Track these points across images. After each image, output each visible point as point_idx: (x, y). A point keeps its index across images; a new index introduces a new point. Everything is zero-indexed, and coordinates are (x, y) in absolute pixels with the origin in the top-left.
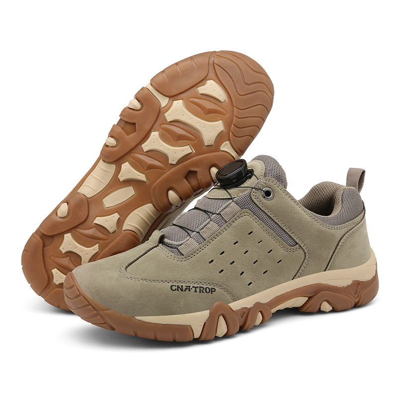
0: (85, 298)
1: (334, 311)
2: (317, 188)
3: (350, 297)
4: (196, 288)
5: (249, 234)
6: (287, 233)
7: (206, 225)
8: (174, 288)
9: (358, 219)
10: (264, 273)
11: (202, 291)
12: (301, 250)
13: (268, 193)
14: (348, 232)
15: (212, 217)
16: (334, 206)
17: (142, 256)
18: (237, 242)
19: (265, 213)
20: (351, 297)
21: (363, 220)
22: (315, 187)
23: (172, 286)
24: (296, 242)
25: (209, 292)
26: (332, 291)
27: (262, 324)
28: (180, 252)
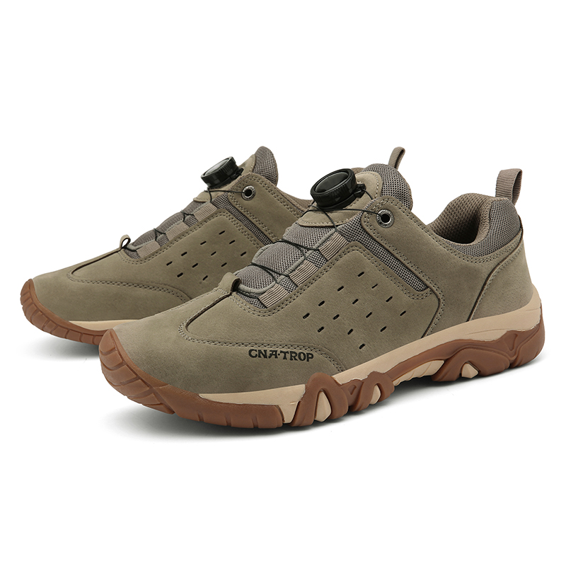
0: (130, 368)
1: (481, 375)
2: (455, 205)
3: (502, 354)
4: (285, 353)
5: (359, 276)
6: (413, 273)
7: (299, 265)
8: (254, 353)
9: (512, 244)
10: (381, 331)
11: (294, 357)
12: (433, 295)
13: (385, 218)
14: (499, 264)
15: (307, 255)
16: (478, 227)
17: (209, 308)
18: (342, 287)
19: (382, 246)
20: (505, 354)
21: (520, 244)
22: (451, 203)
23: (251, 351)
24: (426, 285)
25: (304, 359)
26: (477, 349)
27: (381, 402)
28: (262, 304)
